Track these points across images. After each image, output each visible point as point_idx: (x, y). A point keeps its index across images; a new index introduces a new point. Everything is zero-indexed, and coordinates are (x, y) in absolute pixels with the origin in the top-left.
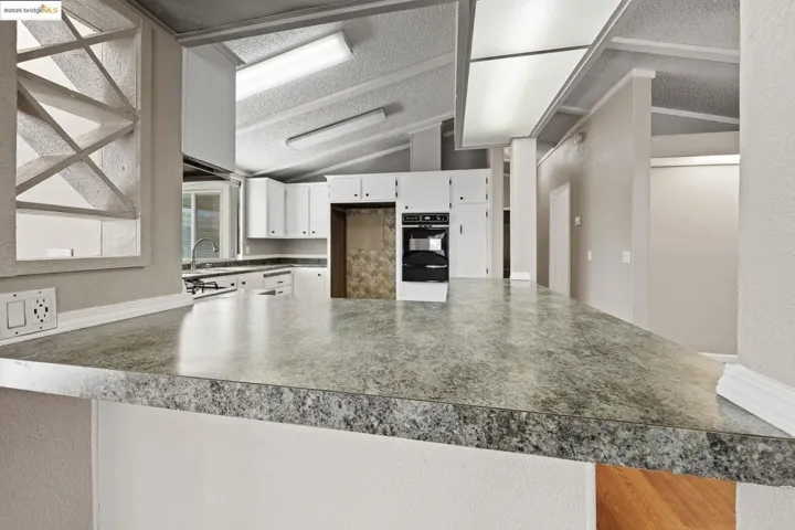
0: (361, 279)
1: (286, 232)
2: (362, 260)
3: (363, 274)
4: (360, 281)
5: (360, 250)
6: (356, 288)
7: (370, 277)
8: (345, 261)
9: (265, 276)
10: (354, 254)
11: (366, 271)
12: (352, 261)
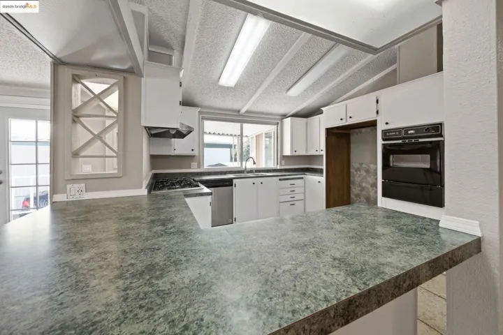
0: (363, 189)
1: (307, 150)
2: (363, 173)
3: (364, 184)
4: (361, 190)
5: (361, 164)
6: (358, 196)
7: (370, 189)
8: (349, 172)
9: (280, 180)
10: (356, 167)
11: (367, 183)
12: (355, 173)
